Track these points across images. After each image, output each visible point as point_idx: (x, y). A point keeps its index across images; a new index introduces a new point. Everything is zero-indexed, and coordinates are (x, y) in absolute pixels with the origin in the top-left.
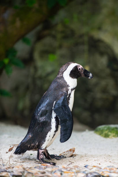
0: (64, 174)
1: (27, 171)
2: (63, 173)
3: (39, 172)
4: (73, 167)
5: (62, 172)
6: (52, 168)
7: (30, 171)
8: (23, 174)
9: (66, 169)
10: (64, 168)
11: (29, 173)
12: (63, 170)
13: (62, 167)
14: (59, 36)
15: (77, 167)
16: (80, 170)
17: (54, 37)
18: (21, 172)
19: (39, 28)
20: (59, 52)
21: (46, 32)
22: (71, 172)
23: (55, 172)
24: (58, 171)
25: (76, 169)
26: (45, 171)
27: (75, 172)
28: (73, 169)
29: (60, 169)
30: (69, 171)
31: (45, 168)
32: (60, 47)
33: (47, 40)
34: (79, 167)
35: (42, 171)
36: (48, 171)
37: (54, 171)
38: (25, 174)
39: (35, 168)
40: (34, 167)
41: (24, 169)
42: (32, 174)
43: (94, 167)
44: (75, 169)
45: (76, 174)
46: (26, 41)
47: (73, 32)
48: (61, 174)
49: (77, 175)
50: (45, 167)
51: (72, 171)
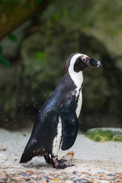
0: (50, 181)
1: (10, 178)
2: (49, 180)
3: (23, 179)
4: (60, 173)
5: (48, 178)
6: (38, 175)
7: (13, 178)
8: (5, 181)
9: (53, 176)
10: (51, 174)
11: (13, 180)
12: (49, 177)
13: (48, 174)
14: (48, 33)
15: (65, 173)
16: (68, 177)
17: (43, 34)
18: (3, 179)
19: (27, 24)
20: (48, 50)
21: (34, 29)
22: (59, 179)
23: (41, 179)
24: (44, 178)
25: (64, 175)
26: (29, 177)
27: (63, 179)
28: (60, 175)
29: (46, 175)
30: (56, 177)
31: (30, 175)
32: (50, 44)
33: (36, 37)
34: (67, 174)
35: (26, 177)
36: (32, 178)
37: (40, 178)
38: (8, 181)
39: (19, 174)
40: (19, 173)
41: (7, 176)
42: (16, 181)
43: (84, 173)
44: (62, 176)
45: (63, 181)
46: (12, 38)
47: (63, 29)
48: (47, 181)
49: (65, 182)
50: (30, 173)
51: (59, 178)
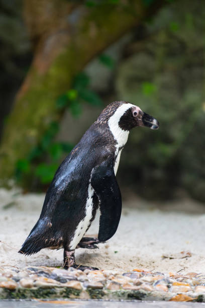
0: (173, 288)
1: (110, 279)
2: (171, 285)
3: (131, 282)
4: (187, 275)
5: (169, 283)
6: (153, 276)
7: (115, 280)
8: (104, 285)
9: (176, 279)
10: (173, 276)
11: (114, 283)
12: (171, 280)
13: (169, 275)
14: (160, 51)
15: (195, 275)
16: (200, 281)
17: (151, 54)
18: (101, 282)
19: (126, 39)
20: (159, 79)
21: (137, 46)
22: (186, 284)
23: (159, 284)
24: (163, 281)
25: (194, 278)
26: (140, 280)
27: (193, 285)
28: (187, 278)
29: (166, 278)
30: (181, 281)
31: (140, 276)
32: (162, 70)
33: (140, 60)
34: (197, 276)
35: (135, 280)
36: (145, 281)
37: (156, 281)
38: (108, 285)
39: (124, 275)
40: (123, 273)
41: (106, 276)
42: (120, 285)
44: (192, 279)
45: (193, 287)
46: (105, 60)
47: (183, 45)
48: (168, 287)
49: (195, 288)
50: (140, 273)
51: (186, 282)
